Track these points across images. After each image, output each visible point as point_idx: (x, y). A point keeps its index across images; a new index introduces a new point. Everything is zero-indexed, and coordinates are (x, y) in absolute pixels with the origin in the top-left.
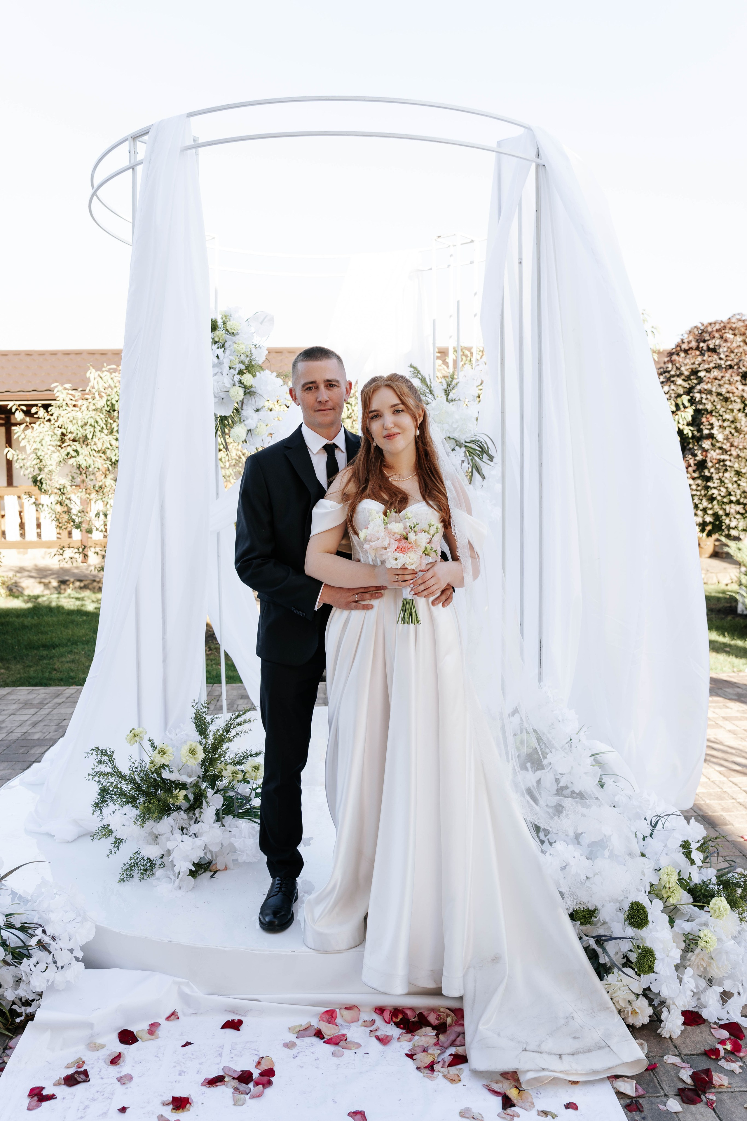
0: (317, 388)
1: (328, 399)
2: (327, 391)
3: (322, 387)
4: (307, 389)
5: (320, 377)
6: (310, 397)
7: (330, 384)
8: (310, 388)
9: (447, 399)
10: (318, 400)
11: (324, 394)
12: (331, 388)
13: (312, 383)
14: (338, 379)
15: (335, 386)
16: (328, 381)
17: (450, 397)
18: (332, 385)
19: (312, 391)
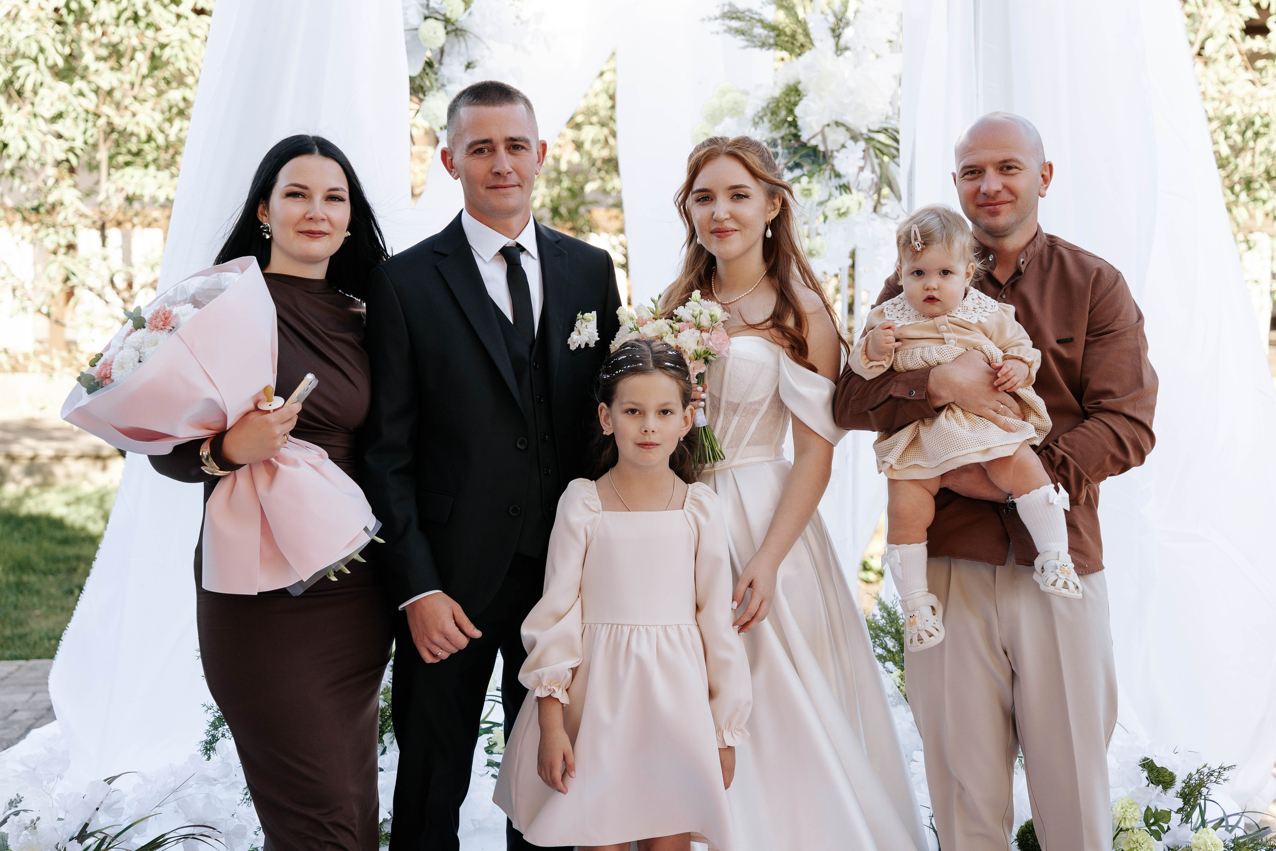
0: (493, 150)
1: (511, 170)
2: (510, 156)
3: (501, 149)
4: (475, 152)
5: (498, 134)
6: (480, 166)
7: (515, 145)
8: (480, 151)
9: (837, 44)
10: (494, 170)
11: (505, 161)
12: (517, 152)
13: (485, 141)
14: (528, 136)
15: (523, 148)
16: (512, 139)
17: (842, 42)
18: (516, 147)
19: (484, 156)
